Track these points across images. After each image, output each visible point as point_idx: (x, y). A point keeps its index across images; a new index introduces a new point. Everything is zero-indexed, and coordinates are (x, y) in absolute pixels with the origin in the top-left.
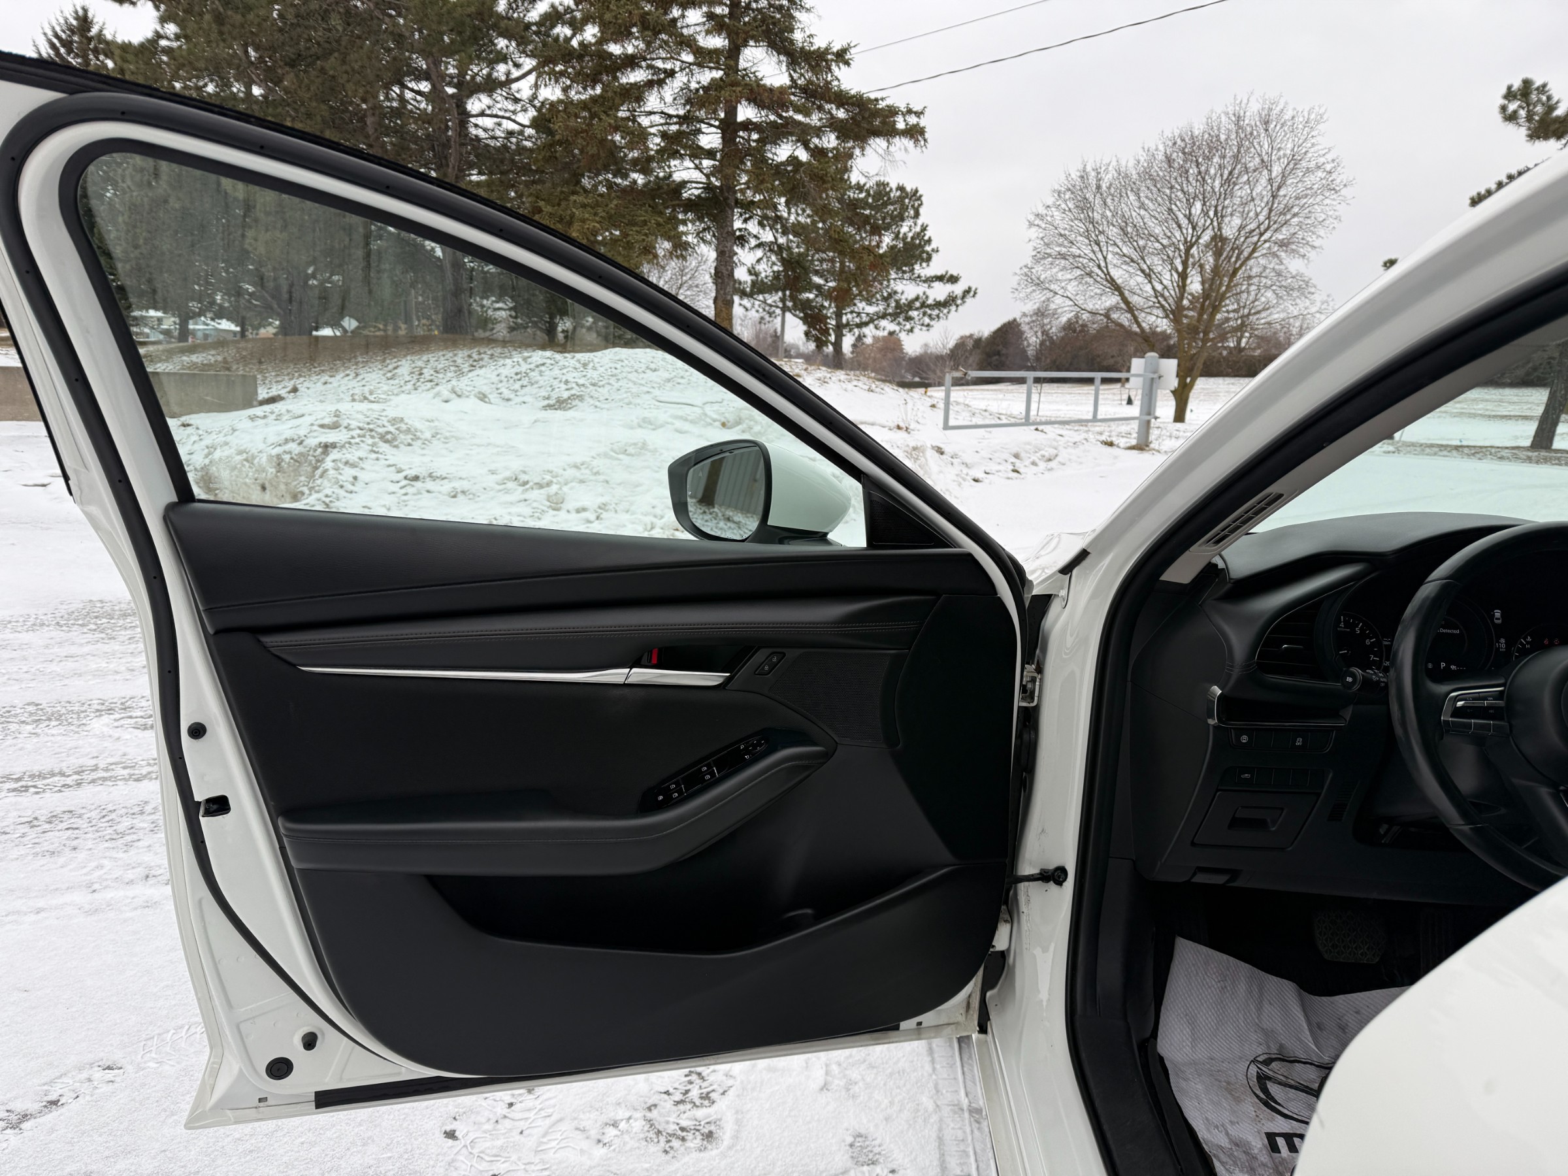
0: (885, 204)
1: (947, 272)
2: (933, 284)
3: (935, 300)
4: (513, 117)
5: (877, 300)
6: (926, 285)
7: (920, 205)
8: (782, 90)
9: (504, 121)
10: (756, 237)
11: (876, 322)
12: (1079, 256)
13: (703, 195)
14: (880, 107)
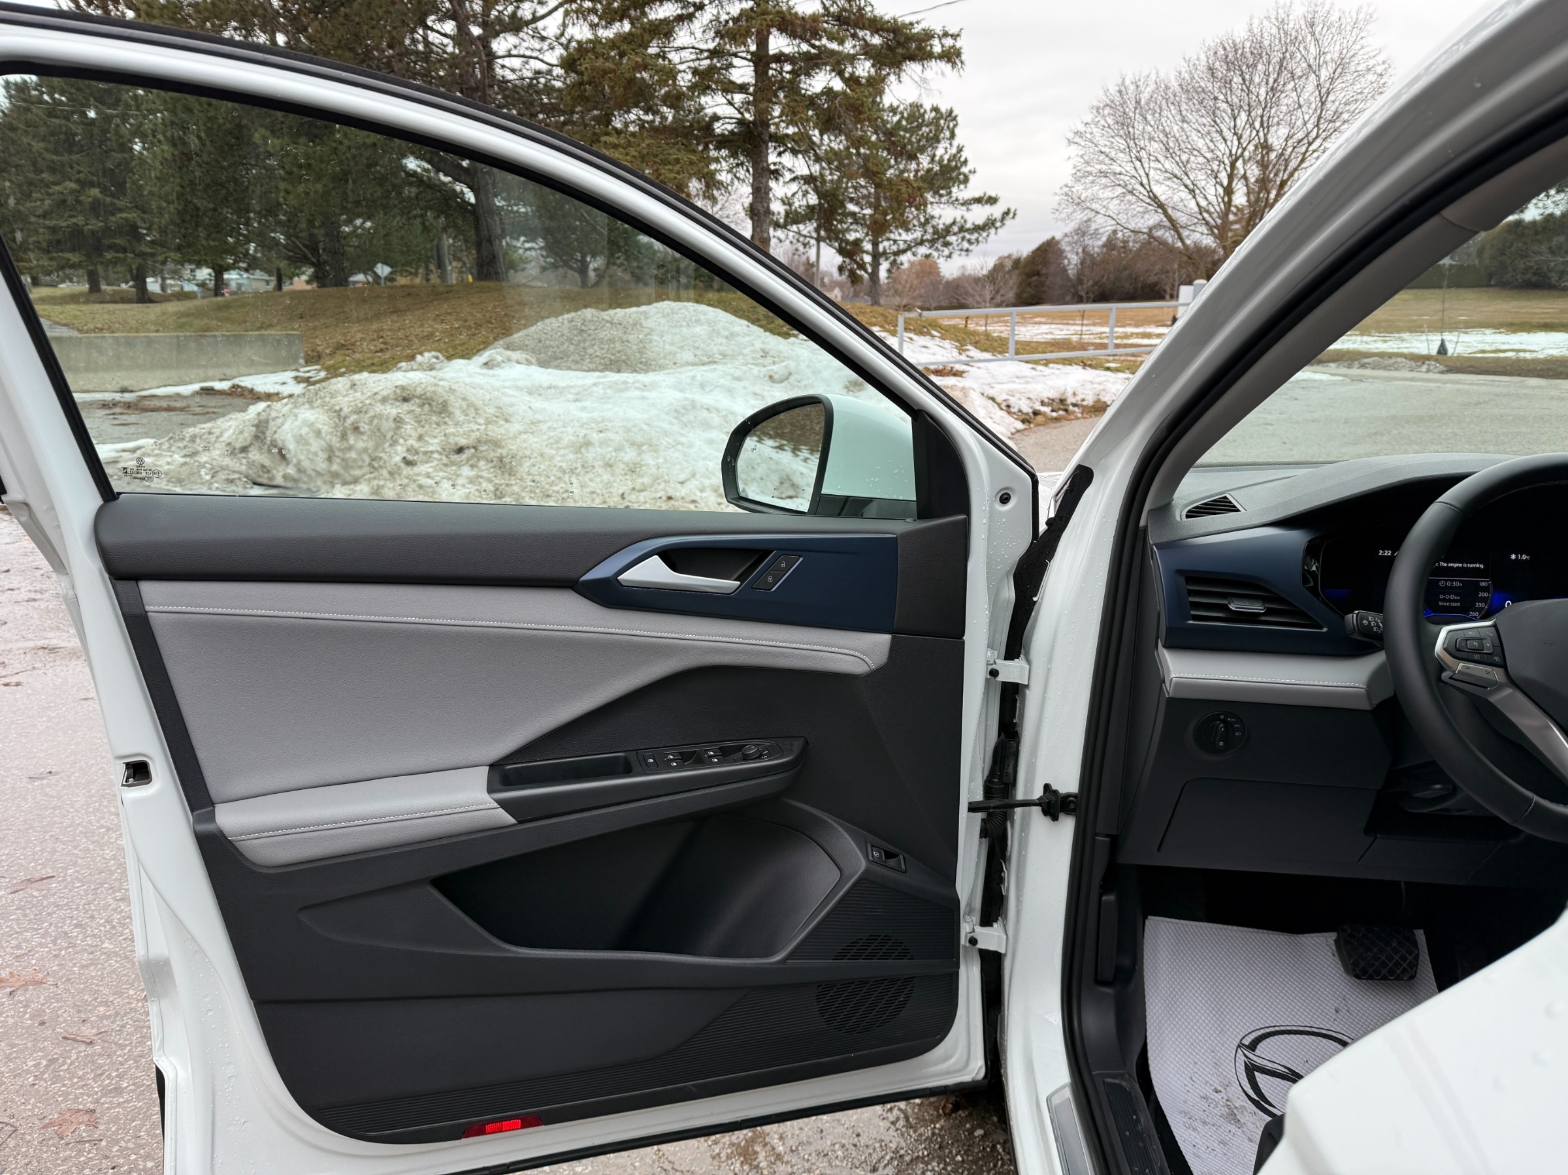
0: (919, 127)
1: (985, 194)
2: (971, 207)
3: (973, 224)
4: (541, 57)
5: (914, 226)
6: (964, 208)
7: (955, 126)
8: (815, 18)
9: (532, 61)
10: (790, 170)
11: (914, 250)
12: (1120, 174)
13: (736, 130)
14: (915, 31)
